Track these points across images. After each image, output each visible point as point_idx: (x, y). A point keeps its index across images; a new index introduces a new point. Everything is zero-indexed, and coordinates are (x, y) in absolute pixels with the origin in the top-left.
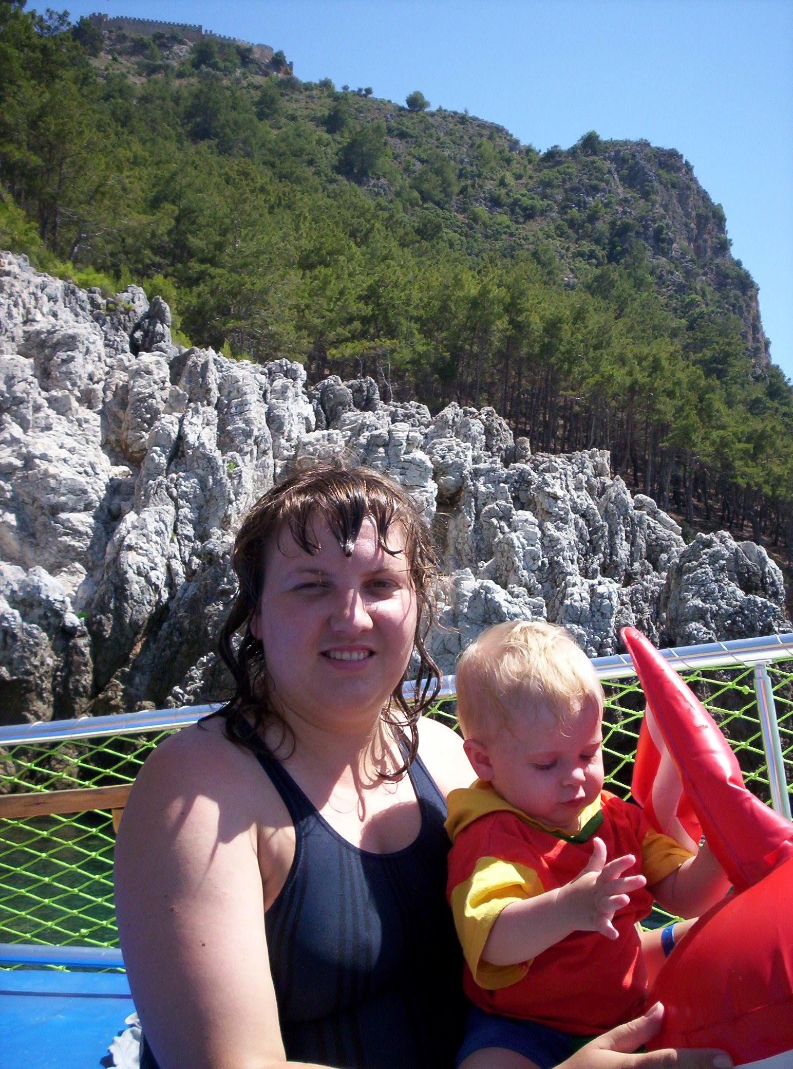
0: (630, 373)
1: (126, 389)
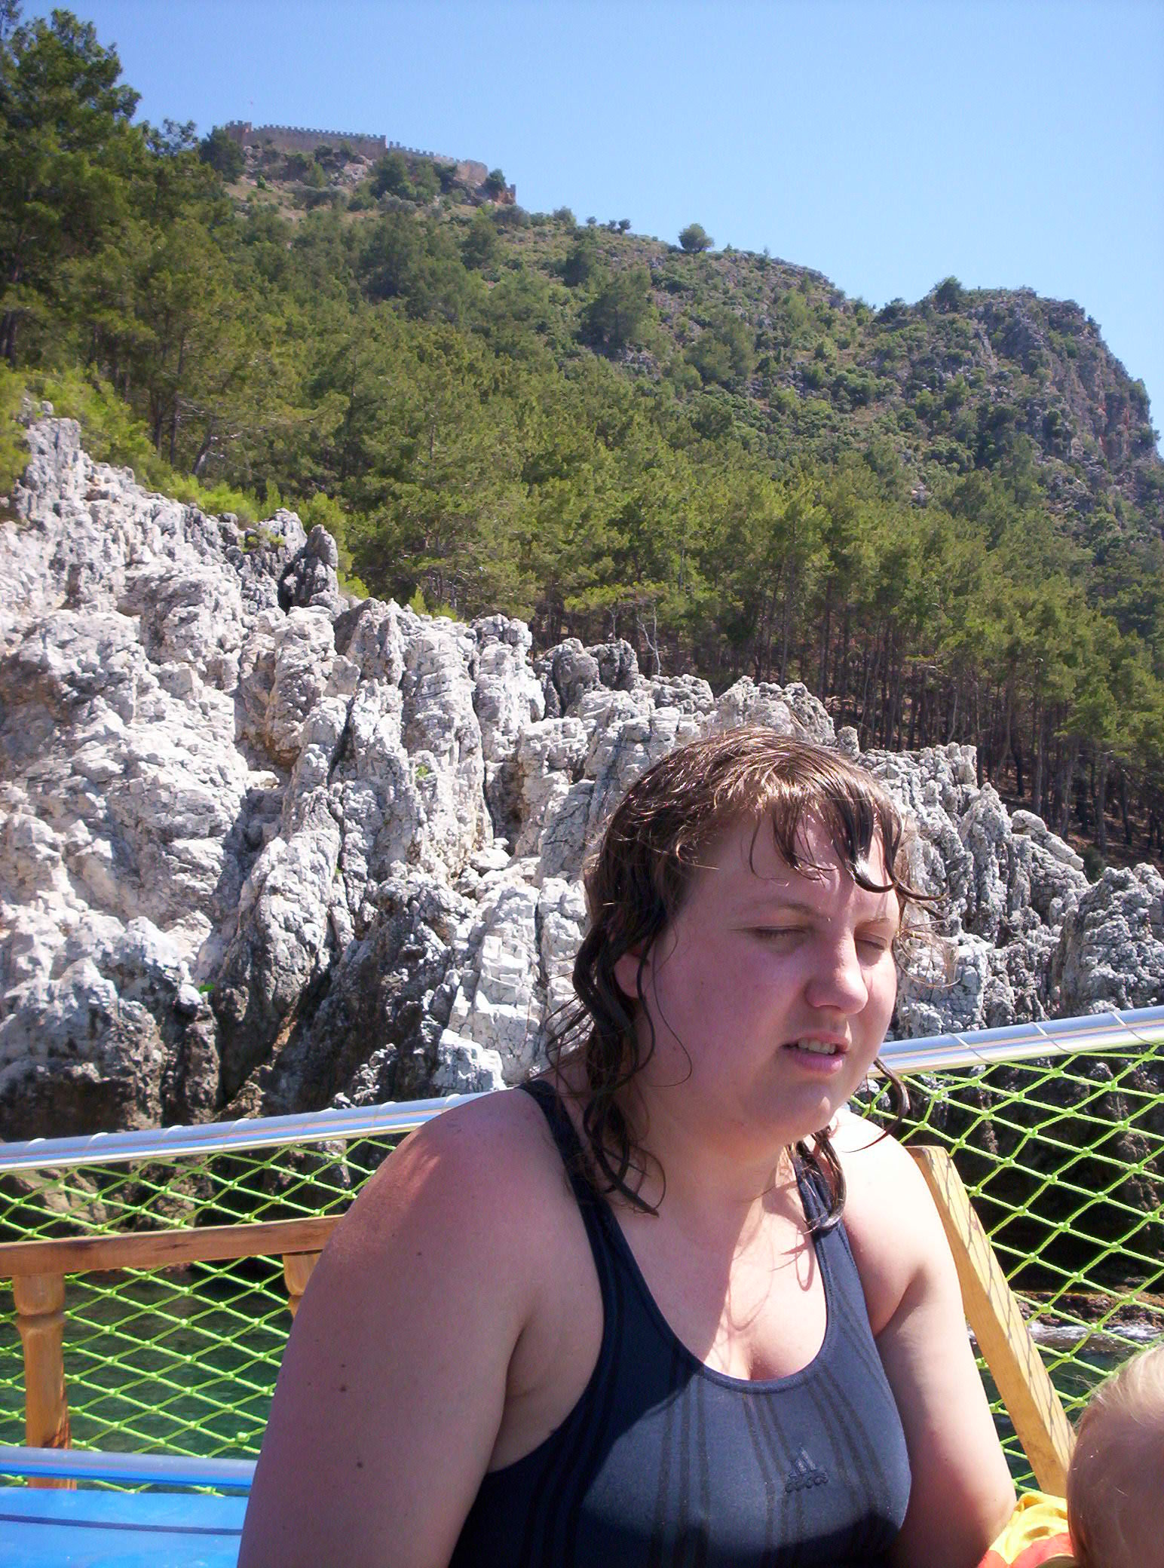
0: (1009, 630)
1: (271, 660)
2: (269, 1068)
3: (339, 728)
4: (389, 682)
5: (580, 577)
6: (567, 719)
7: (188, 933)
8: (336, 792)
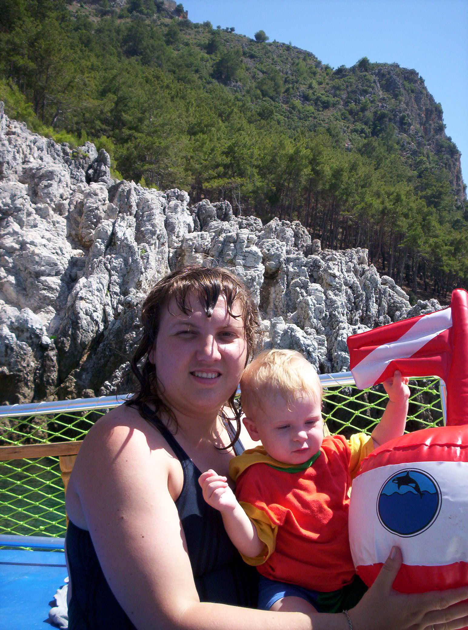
0: (383, 203)
1: (82, 204)
2: (78, 370)
3: (109, 233)
4: (131, 215)
5: (209, 174)
6: (203, 232)
7: (46, 315)
8: (108, 259)
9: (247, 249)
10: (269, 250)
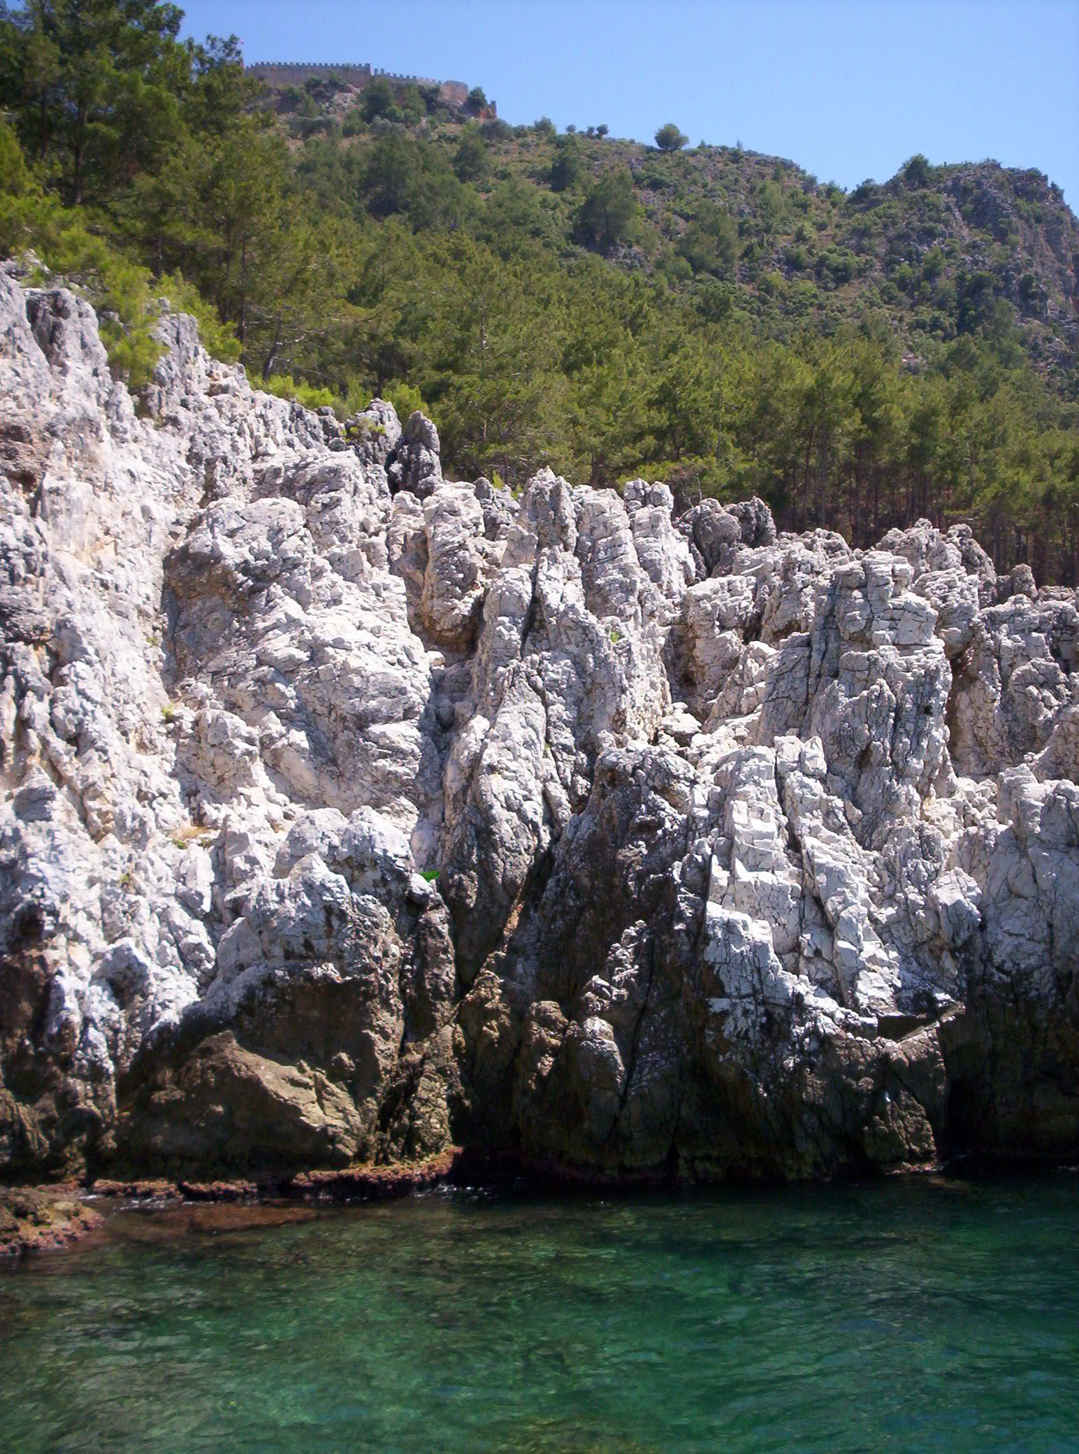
0: (1040, 478)
1: (422, 539)
2: (502, 954)
3: (527, 598)
4: (566, 549)
5: (626, 457)
6: (731, 577)
7: (395, 820)
8: (533, 663)
9: (896, 601)
10: (944, 599)
